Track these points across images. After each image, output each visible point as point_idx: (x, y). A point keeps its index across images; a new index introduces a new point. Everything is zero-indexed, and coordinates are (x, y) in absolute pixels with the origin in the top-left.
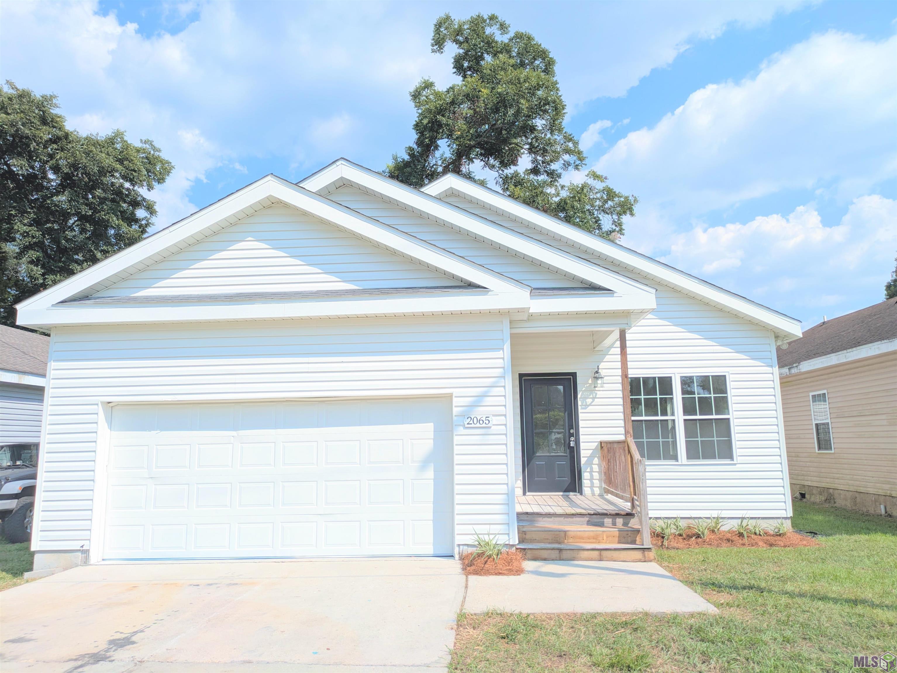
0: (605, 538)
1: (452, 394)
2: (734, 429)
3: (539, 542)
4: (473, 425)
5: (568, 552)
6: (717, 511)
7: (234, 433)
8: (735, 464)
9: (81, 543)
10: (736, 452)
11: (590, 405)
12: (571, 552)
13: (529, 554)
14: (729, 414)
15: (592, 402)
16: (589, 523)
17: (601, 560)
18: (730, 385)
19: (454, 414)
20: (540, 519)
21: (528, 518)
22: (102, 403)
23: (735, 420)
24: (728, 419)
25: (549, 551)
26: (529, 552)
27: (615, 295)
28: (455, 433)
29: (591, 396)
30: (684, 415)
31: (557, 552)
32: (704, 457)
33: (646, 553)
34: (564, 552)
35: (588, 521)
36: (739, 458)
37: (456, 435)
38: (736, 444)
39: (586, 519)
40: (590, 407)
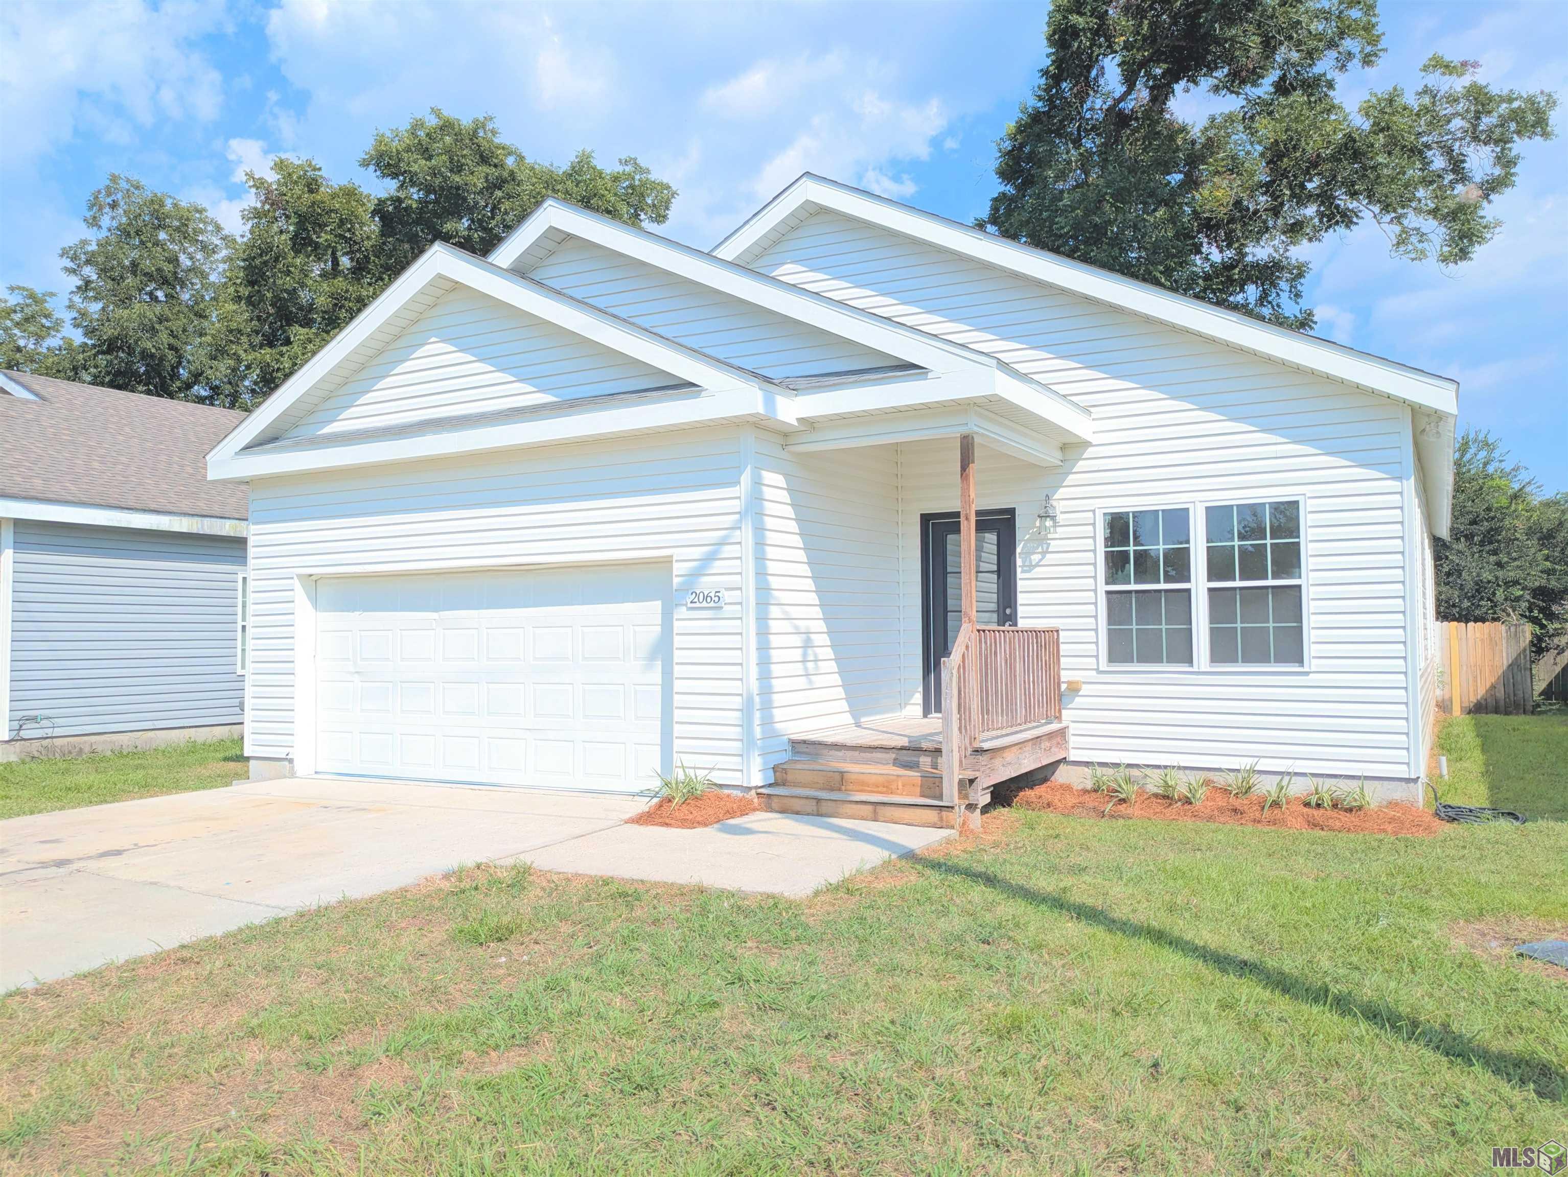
0: (900, 787)
1: (671, 556)
2: (1309, 606)
3: (804, 786)
4: (698, 605)
5: (829, 803)
6: (1252, 759)
7: (435, 615)
8: (1307, 674)
9: (287, 750)
10: (1310, 649)
11: (1037, 565)
12: (833, 804)
13: (775, 803)
14: (1300, 577)
15: (1041, 560)
16: (896, 763)
17: (875, 820)
18: (1306, 520)
19: (675, 587)
20: (825, 752)
21: (807, 750)
22: (299, 576)
23: (1312, 589)
24: (1299, 587)
25: (803, 802)
26: (775, 800)
27: (930, 375)
28: (675, 617)
29: (1040, 550)
30: (1210, 579)
31: (814, 802)
32: (1246, 660)
33: (944, 814)
34: (824, 804)
35: (895, 759)
36: (1314, 661)
37: (677, 620)
38: (1310, 635)
39: (893, 756)
40: (1037, 569)
